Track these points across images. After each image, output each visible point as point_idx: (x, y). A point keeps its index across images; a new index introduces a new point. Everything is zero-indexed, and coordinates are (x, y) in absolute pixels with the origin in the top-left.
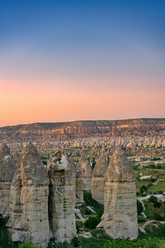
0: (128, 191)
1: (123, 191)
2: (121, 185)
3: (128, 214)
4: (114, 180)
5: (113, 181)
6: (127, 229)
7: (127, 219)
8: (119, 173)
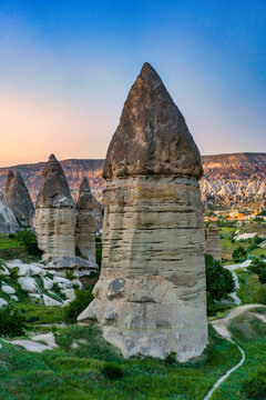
0: (174, 206)
1: (157, 204)
2: (151, 184)
3: (174, 279)
4: (130, 169)
5: (125, 175)
6: (167, 325)
7: (168, 293)
8: (144, 144)
